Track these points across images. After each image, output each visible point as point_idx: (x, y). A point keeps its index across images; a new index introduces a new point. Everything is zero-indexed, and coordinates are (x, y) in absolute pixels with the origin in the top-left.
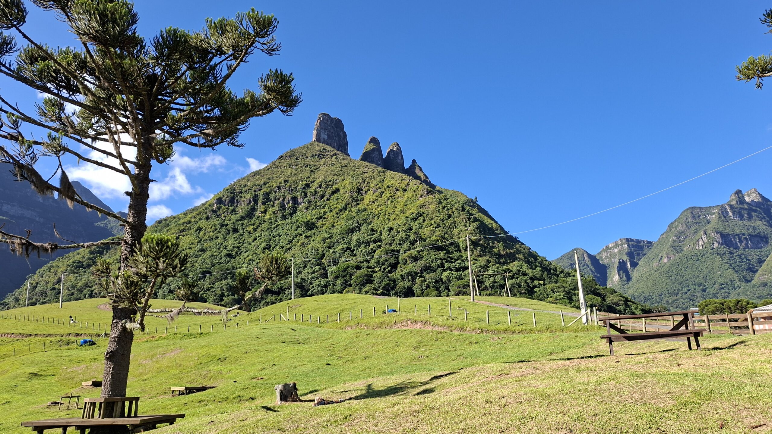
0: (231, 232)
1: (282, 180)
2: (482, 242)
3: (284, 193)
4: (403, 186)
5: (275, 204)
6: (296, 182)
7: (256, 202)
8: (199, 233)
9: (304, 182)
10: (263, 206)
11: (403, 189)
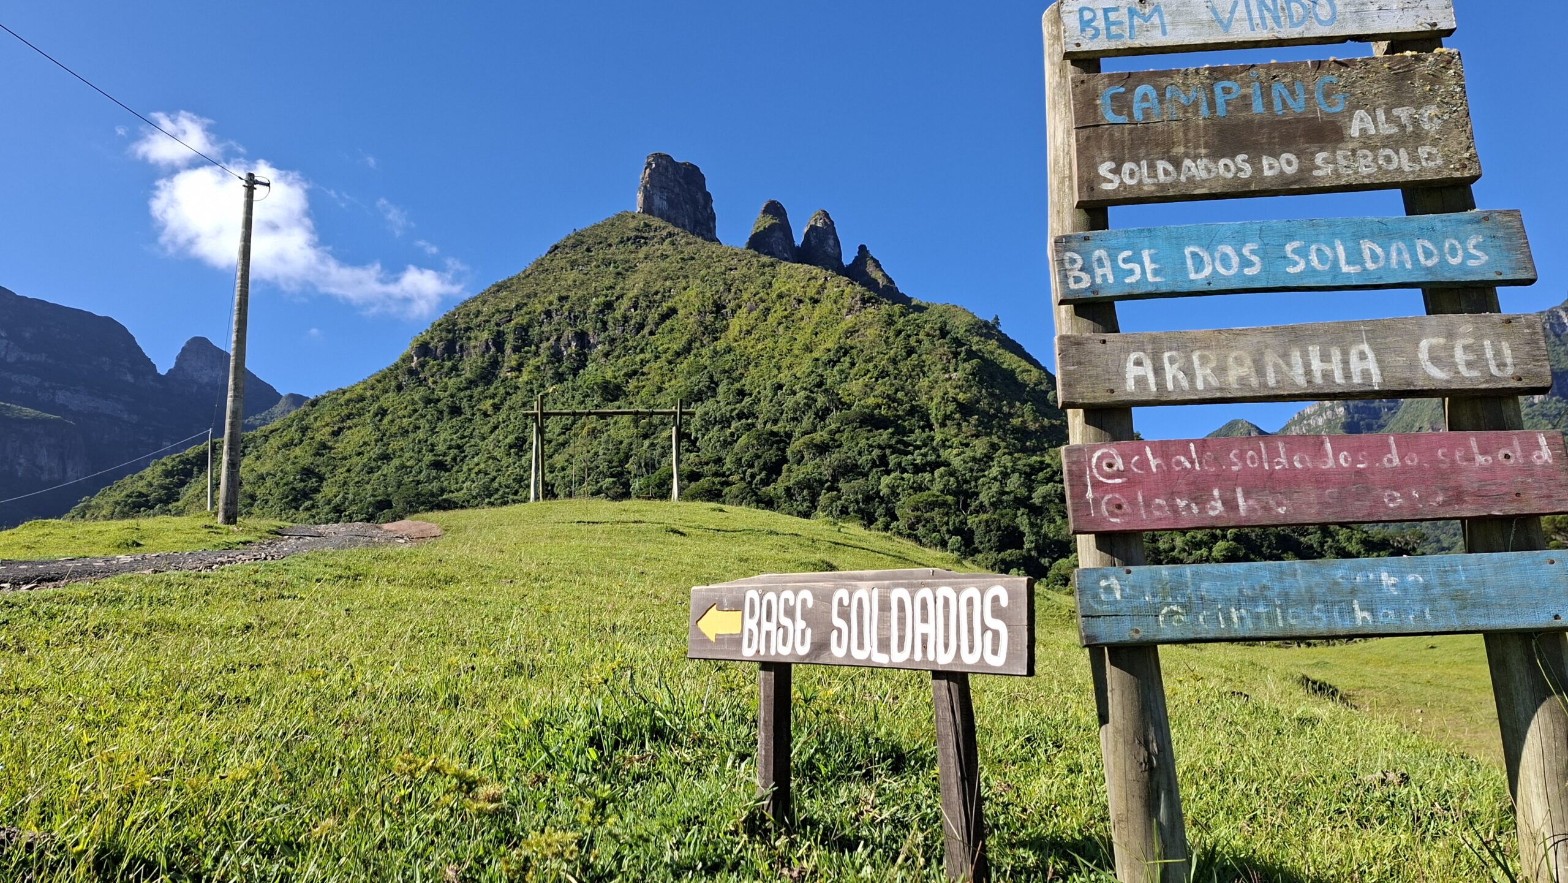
0: (445, 414)
1: (553, 298)
2: (983, 404)
3: (559, 324)
4: (812, 292)
5: (541, 351)
6: (584, 300)
7: (500, 348)
8: (380, 421)
9: (602, 299)
10: (516, 356)
11: (811, 299)
